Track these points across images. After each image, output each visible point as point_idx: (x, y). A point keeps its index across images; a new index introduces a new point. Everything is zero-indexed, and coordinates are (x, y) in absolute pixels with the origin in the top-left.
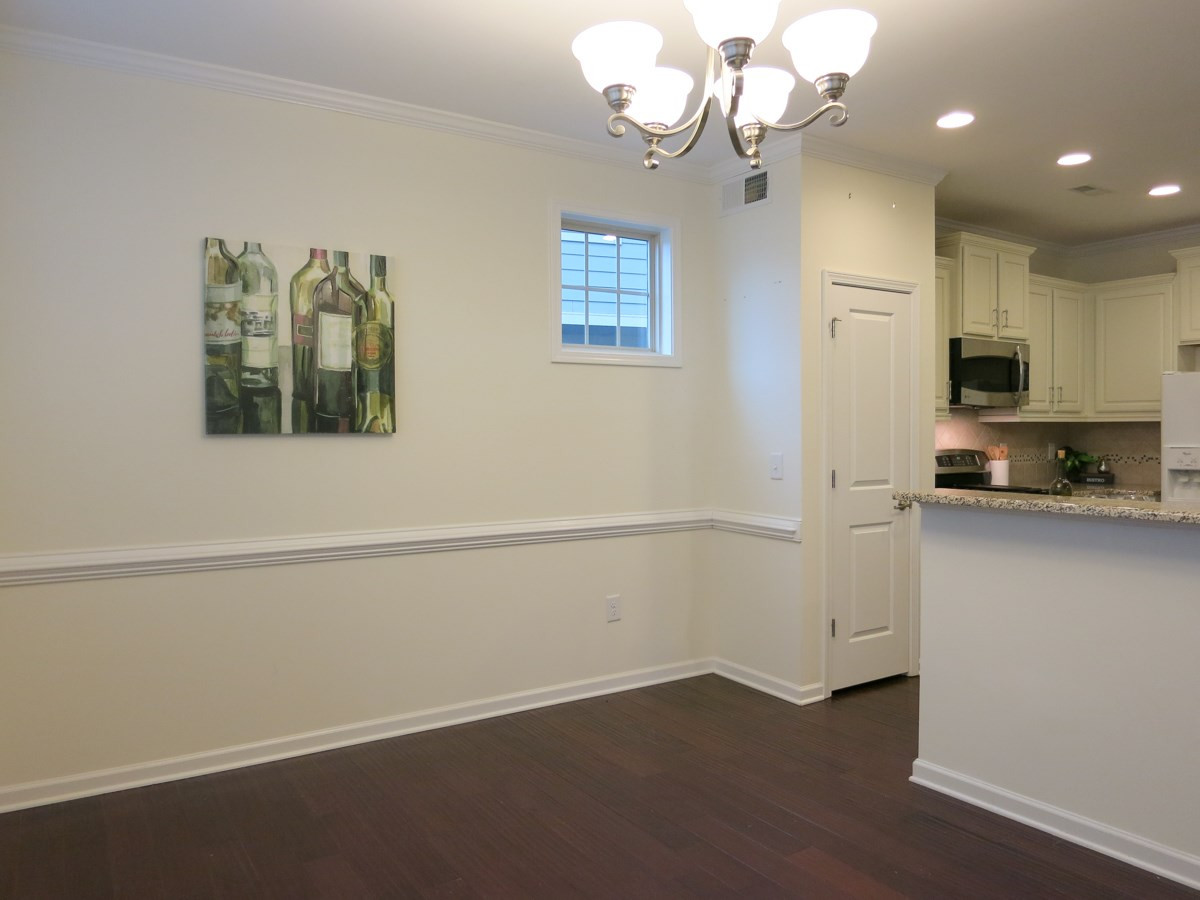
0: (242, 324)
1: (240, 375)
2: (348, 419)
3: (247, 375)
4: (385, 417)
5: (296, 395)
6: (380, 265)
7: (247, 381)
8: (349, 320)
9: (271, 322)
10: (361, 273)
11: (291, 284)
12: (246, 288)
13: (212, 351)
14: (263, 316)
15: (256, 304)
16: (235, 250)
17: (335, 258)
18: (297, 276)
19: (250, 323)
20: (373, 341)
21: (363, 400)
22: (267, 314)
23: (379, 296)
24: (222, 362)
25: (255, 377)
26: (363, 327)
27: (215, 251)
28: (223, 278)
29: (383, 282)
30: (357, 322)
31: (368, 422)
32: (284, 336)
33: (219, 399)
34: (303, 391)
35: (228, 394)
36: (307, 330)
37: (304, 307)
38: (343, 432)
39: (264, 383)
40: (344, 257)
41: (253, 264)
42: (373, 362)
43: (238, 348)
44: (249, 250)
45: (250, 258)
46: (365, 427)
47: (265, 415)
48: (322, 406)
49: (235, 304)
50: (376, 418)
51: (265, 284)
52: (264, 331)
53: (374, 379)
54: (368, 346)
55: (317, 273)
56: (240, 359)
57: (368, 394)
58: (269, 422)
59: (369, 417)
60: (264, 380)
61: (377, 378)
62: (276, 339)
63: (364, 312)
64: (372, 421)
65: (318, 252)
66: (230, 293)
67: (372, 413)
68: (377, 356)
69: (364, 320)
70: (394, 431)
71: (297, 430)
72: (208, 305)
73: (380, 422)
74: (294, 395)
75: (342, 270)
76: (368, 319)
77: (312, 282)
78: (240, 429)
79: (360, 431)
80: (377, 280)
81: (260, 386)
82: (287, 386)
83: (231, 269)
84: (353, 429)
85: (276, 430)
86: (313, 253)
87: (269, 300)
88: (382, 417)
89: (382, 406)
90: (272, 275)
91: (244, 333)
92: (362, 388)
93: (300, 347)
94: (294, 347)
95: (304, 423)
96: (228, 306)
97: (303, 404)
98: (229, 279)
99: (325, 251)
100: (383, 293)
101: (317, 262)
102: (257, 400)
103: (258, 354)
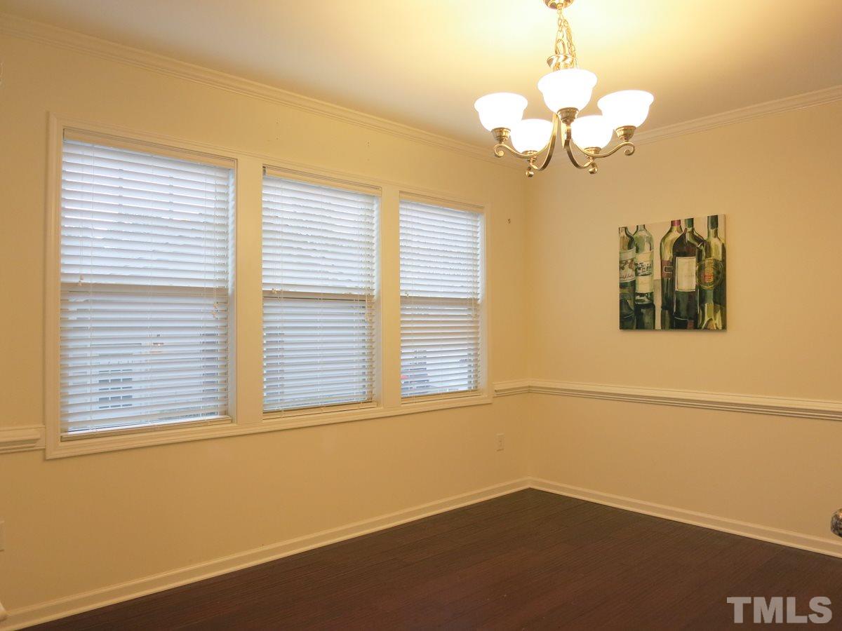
0: (636, 270)
1: (635, 298)
2: (693, 321)
3: (638, 297)
4: (717, 319)
5: (664, 307)
6: (714, 221)
7: (638, 301)
8: (694, 260)
9: (650, 267)
10: (702, 229)
11: (661, 244)
12: (637, 251)
13: (622, 286)
14: (646, 264)
15: (643, 258)
16: (632, 231)
17: (686, 223)
18: (664, 239)
19: (639, 269)
20: (709, 271)
21: (703, 309)
22: (648, 263)
23: (714, 242)
24: (626, 291)
25: (641, 298)
26: (703, 263)
27: (623, 234)
28: (627, 247)
29: (716, 233)
30: (699, 260)
31: (705, 322)
32: (657, 274)
33: (625, 311)
34: (667, 305)
35: (630, 309)
36: (670, 270)
37: (668, 255)
38: (690, 329)
39: (647, 301)
40: (691, 222)
41: (641, 237)
42: (710, 284)
43: (634, 283)
44: (639, 229)
45: (640, 234)
46: (704, 325)
47: (647, 319)
48: (678, 314)
49: (632, 260)
50: (711, 320)
51: (647, 247)
52: (646, 272)
53: (710, 294)
54: (706, 274)
55: (675, 235)
56: (635, 289)
57: (706, 305)
58: (648, 323)
59: (707, 319)
60: (647, 300)
61: (712, 294)
62: (652, 276)
63: (704, 253)
64: (708, 322)
65: (676, 222)
66: (630, 254)
67: (709, 317)
68: (712, 280)
69: (703, 258)
70: (724, 327)
71: (663, 327)
72: (621, 262)
73: (714, 322)
74: (662, 307)
75: (689, 229)
76: (706, 257)
77: (672, 241)
78: (635, 326)
79: (700, 328)
80: (712, 231)
81: (645, 303)
82: (658, 303)
83: (631, 242)
84: (696, 327)
85: (653, 328)
86: (673, 223)
87: (649, 254)
88: (715, 319)
89: (715, 312)
90: (650, 240)
91: (637, 274)
92: (703, 301)
93: (665, 279)
94: (662, 280)
95: (667, 324)
96: (629, 261)
97: (667, 312)
98: (630, 247)
99: (680, 221)
100: (717, 239)
101: (675, 228)
102: (643, 311)
103: (644, 286)
